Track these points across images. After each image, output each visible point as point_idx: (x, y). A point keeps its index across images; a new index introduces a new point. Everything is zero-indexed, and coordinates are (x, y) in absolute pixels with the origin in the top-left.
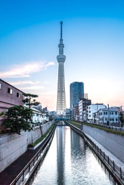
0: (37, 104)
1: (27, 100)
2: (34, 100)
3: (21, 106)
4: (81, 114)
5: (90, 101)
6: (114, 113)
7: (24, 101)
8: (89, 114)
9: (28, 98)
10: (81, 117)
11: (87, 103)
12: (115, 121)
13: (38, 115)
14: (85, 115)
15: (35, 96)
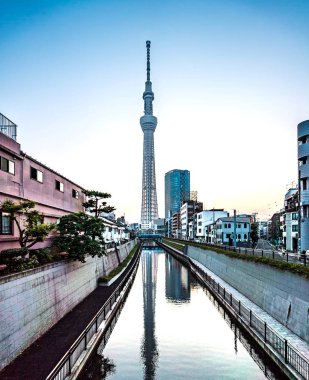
0: (110, 209)
1: (91, 203)
2: (104, 203)
3: (82, 214)
4: (184, 227)
5: (201, 205)
6: (243, 225)
7: (86, 205)
8: (198, 227)
9: (94, 198)
10: (184, 233)
11: (196, 208)
12: (242, 239)
13: (110, 229)
14: (191, 230)
15: (106, 196)
